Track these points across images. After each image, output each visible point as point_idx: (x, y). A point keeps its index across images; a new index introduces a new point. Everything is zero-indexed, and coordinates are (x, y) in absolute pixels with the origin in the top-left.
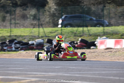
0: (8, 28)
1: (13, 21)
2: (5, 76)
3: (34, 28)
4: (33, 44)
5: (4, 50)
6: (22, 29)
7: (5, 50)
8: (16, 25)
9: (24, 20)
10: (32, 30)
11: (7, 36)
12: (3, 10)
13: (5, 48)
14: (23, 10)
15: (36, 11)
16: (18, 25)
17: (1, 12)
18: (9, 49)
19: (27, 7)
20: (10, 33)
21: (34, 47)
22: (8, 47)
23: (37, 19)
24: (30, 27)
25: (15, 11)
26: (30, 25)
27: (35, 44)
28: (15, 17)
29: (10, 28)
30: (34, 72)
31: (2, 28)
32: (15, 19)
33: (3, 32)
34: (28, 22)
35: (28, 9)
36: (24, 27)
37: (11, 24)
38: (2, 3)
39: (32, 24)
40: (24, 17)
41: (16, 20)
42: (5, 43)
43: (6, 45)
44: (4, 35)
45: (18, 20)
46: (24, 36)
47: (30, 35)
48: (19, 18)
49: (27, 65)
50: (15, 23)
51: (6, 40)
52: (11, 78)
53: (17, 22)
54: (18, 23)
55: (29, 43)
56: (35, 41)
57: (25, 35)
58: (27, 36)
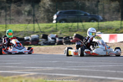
0: (4, 24)
1: (8, 17)
2: (3, 70)
3: (29, 23)
4: (28, 40)
6: (18, 25)
8: (11, 21)
9: (19, 16)
10: (27, 25)
11: (2, 32)
14: (18, 6)
15: (31, 7)
16: (13, 21)
19: (22, 3)
20: (5, 29)
21: (29, 42)
23: (31, 15)
24: (25, 23)
25: (9, 7)
26: (25, 21)
27: (30, 39)
28: (10, 12)
29: (5, 23)
30: (32, 66)
32: (9, 15)
34: (22, 18)
35: (22, 5)
36: (19, 23)
37: (6, 20)
39: (27, 20)
40: (19, 13)
41: (11, 16)
45: (13, 16)
46: (20, 32)
47: (25, 31)
48: (13, 14)
49: (24, 60)
50: (10, 19)
51: (2, 36)
52: (10, 73)
53: (12, 18)
54: (12, 19)
55: (24, 39)
56: (30, 37)
57: (20, 30)
58: (22, 31)
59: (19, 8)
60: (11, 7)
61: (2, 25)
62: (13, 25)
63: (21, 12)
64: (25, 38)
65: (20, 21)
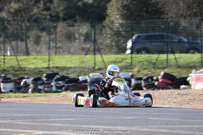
0: (45, 55)
1: (53, 44)
3: (86, 54)
4: (86, 81)
5: (39, 91)
6: (68, 57)
7: (41, 90)
8: (58, 50)
9: (71, 41)
10: (84, 58)
11: (43, 68)
12: (36, 25)
13: (40, 87)
14: (68, 26)
15: (90, 28)
16: (61, 50)
17: (34, 28)
18: (46, 89)
19: (75, 21)
20: (48, 63)
21: (87, 86)
22: (46, 86)
23: (91, 40)
24: (79, 54)
25: (55, 27)
26: (79, 51)
27: (89, 81)
28: (56, 37)
29: (47, 54)
31: (35, 54)
32: (55, 40)
33: (37, 62)
34: (76, 45)
35: (76, 24)
36: (69, 53)
37: (49, 48)
38: (35, 14)
39: (83, 49)
40: (70, 37)
41: (58, 42)
42: (40, 79)
43: (42, 82)
44: (39, 66)
45: (60, 42)
46: (71, 68)
47: (80, 66)
48: (61, 39)
50: (56, 48)
51: (42, 74)
53: (59, 45)
54: (60, 48)
55: (78, 79)
56: (89, 76)
57: (73, 66)
58: (75, 67)
59: (71, 29)
60: (58, 27)
61: (43, 57)
62: (61, 56)
63: (74, 35)
64: (81, 78)
65: (72, 51)
